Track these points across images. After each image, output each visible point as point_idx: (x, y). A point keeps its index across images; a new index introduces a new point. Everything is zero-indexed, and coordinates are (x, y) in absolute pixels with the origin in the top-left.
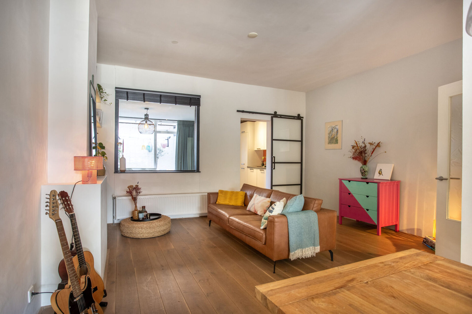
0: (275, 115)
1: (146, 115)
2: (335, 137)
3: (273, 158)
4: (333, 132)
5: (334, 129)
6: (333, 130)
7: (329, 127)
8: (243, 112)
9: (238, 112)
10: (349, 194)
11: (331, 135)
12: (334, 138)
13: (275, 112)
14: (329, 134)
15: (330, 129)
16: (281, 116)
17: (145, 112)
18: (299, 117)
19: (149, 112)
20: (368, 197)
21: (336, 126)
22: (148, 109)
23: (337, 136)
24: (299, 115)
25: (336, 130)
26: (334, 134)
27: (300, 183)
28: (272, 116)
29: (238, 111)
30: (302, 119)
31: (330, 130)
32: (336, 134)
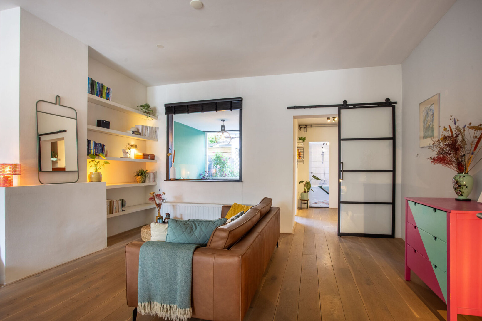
0: (345, 106)
1: (223, 127)
2: (431, 126)
3: (341, 164)
4: (428, 116)
5: (429, 111)
6: (428, 113)
7: (423, 110)
8: (295, 108)
9: (289, 110)
10: (415, 227)
11: (426, 123)
12: (429, 127)
13: (345, 102)
14: (424, 121)
15: (425, 112)
16: (355, 106)
17: (222, 123)
18: (388, 103)
19: (225, 123)
20: (436, 238)
21: (432, 105)
22: (223, 120)
23: (433, 123)
24: (388, 100)
25: (431, 113)
26: (429, 120)
27: (392, 202)
28: (338, 108)
29: (288, 108)
30: (395, 105)
31: (425, 116)
32: (431, 121)
